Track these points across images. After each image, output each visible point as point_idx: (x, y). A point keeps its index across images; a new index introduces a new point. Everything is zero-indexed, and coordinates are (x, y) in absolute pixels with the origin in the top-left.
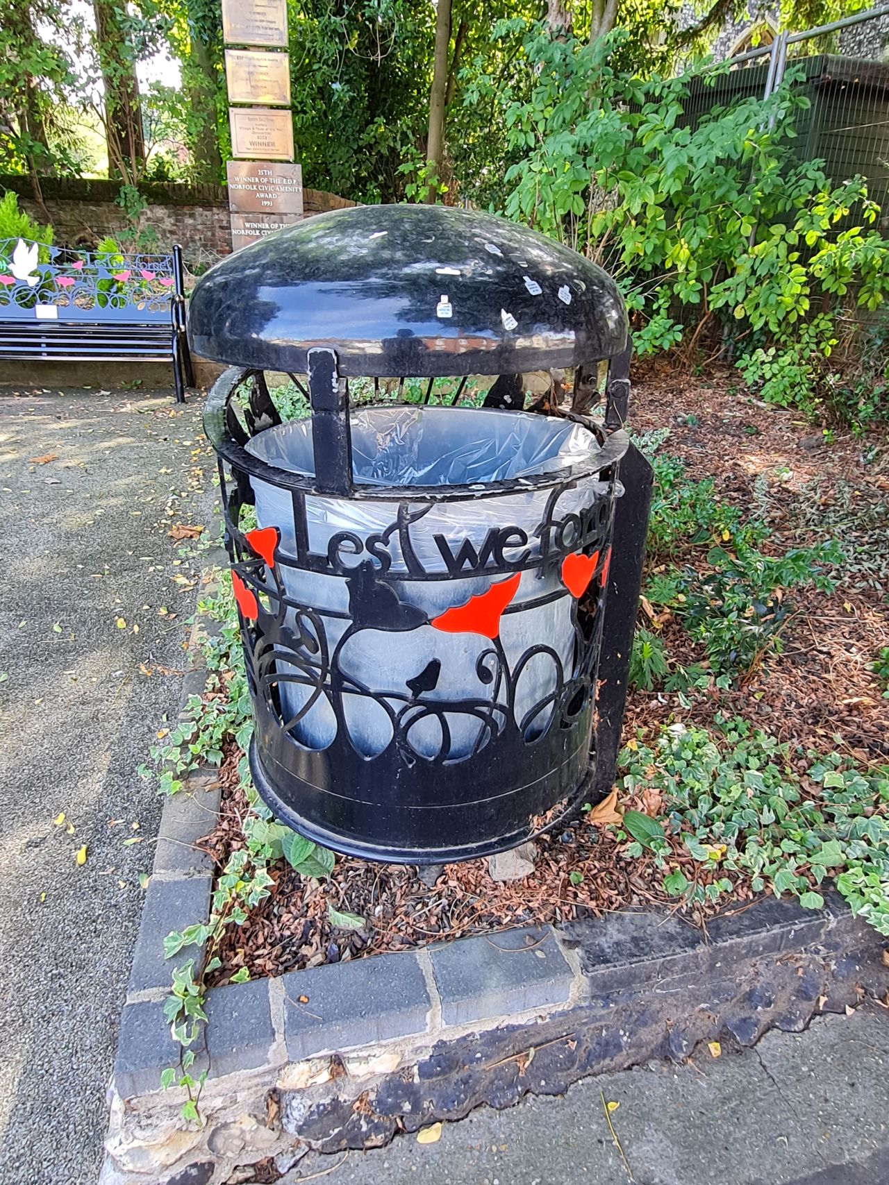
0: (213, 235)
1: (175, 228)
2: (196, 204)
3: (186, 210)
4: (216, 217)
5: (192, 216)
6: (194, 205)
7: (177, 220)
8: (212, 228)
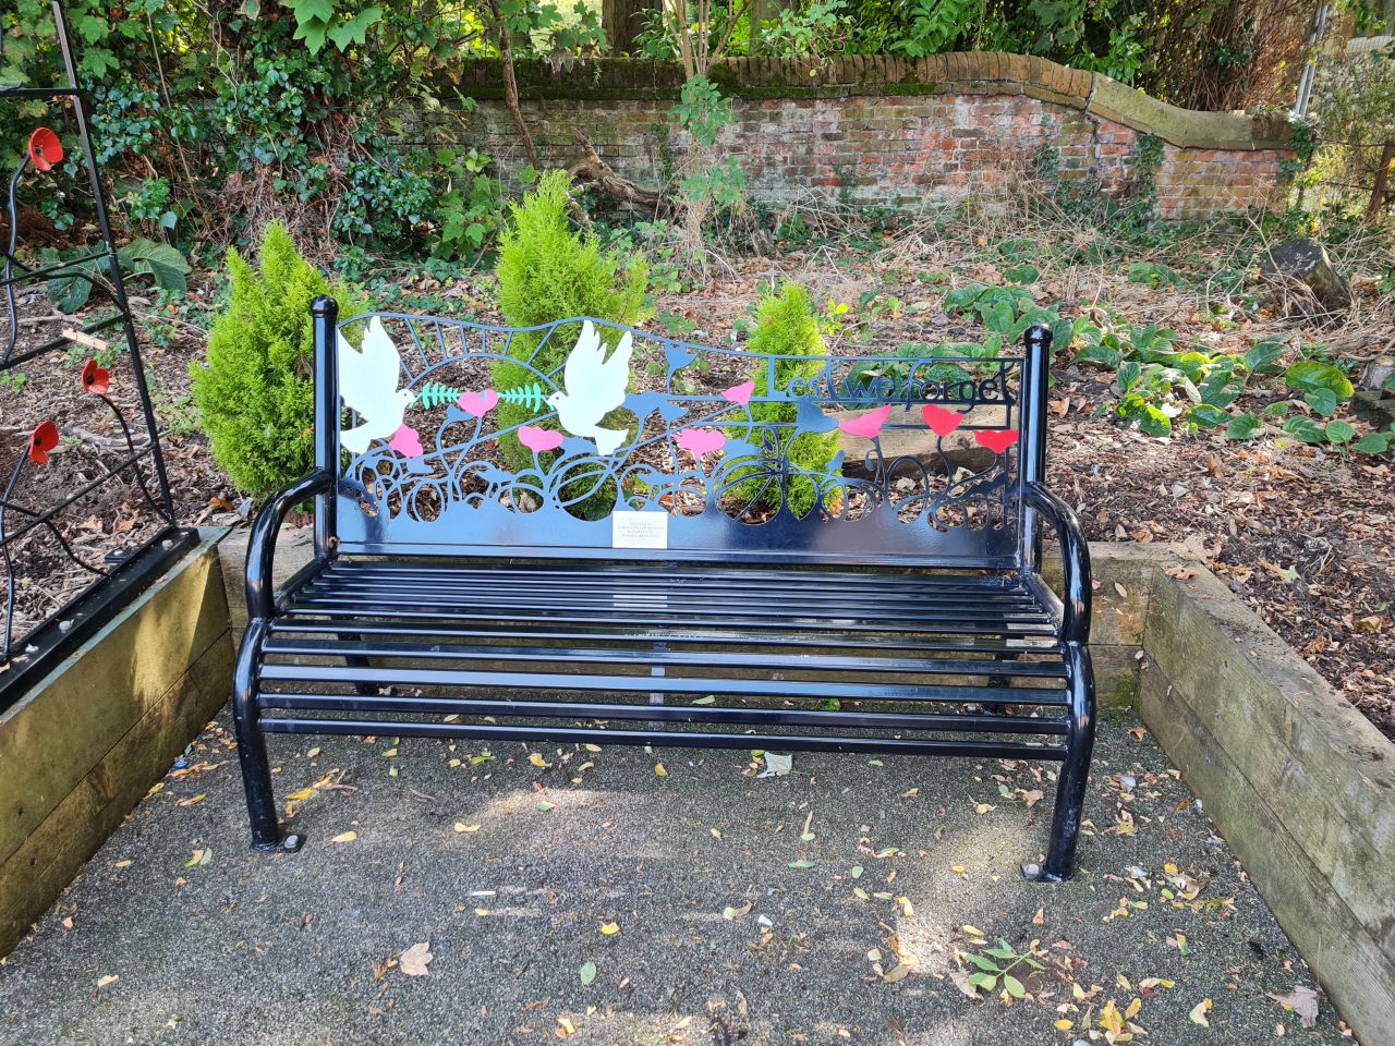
0: (810, 151)
1: (741, 141)
2: (785, 97)
3: (766, 109)
4: (820, 118)
5: (775, 118)
6: (783, 97)
7: (747, 128)
8: (809, 141)
